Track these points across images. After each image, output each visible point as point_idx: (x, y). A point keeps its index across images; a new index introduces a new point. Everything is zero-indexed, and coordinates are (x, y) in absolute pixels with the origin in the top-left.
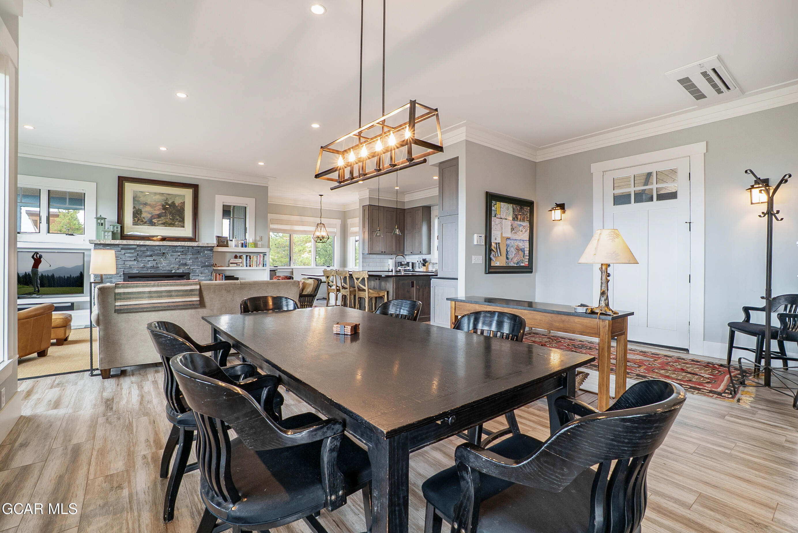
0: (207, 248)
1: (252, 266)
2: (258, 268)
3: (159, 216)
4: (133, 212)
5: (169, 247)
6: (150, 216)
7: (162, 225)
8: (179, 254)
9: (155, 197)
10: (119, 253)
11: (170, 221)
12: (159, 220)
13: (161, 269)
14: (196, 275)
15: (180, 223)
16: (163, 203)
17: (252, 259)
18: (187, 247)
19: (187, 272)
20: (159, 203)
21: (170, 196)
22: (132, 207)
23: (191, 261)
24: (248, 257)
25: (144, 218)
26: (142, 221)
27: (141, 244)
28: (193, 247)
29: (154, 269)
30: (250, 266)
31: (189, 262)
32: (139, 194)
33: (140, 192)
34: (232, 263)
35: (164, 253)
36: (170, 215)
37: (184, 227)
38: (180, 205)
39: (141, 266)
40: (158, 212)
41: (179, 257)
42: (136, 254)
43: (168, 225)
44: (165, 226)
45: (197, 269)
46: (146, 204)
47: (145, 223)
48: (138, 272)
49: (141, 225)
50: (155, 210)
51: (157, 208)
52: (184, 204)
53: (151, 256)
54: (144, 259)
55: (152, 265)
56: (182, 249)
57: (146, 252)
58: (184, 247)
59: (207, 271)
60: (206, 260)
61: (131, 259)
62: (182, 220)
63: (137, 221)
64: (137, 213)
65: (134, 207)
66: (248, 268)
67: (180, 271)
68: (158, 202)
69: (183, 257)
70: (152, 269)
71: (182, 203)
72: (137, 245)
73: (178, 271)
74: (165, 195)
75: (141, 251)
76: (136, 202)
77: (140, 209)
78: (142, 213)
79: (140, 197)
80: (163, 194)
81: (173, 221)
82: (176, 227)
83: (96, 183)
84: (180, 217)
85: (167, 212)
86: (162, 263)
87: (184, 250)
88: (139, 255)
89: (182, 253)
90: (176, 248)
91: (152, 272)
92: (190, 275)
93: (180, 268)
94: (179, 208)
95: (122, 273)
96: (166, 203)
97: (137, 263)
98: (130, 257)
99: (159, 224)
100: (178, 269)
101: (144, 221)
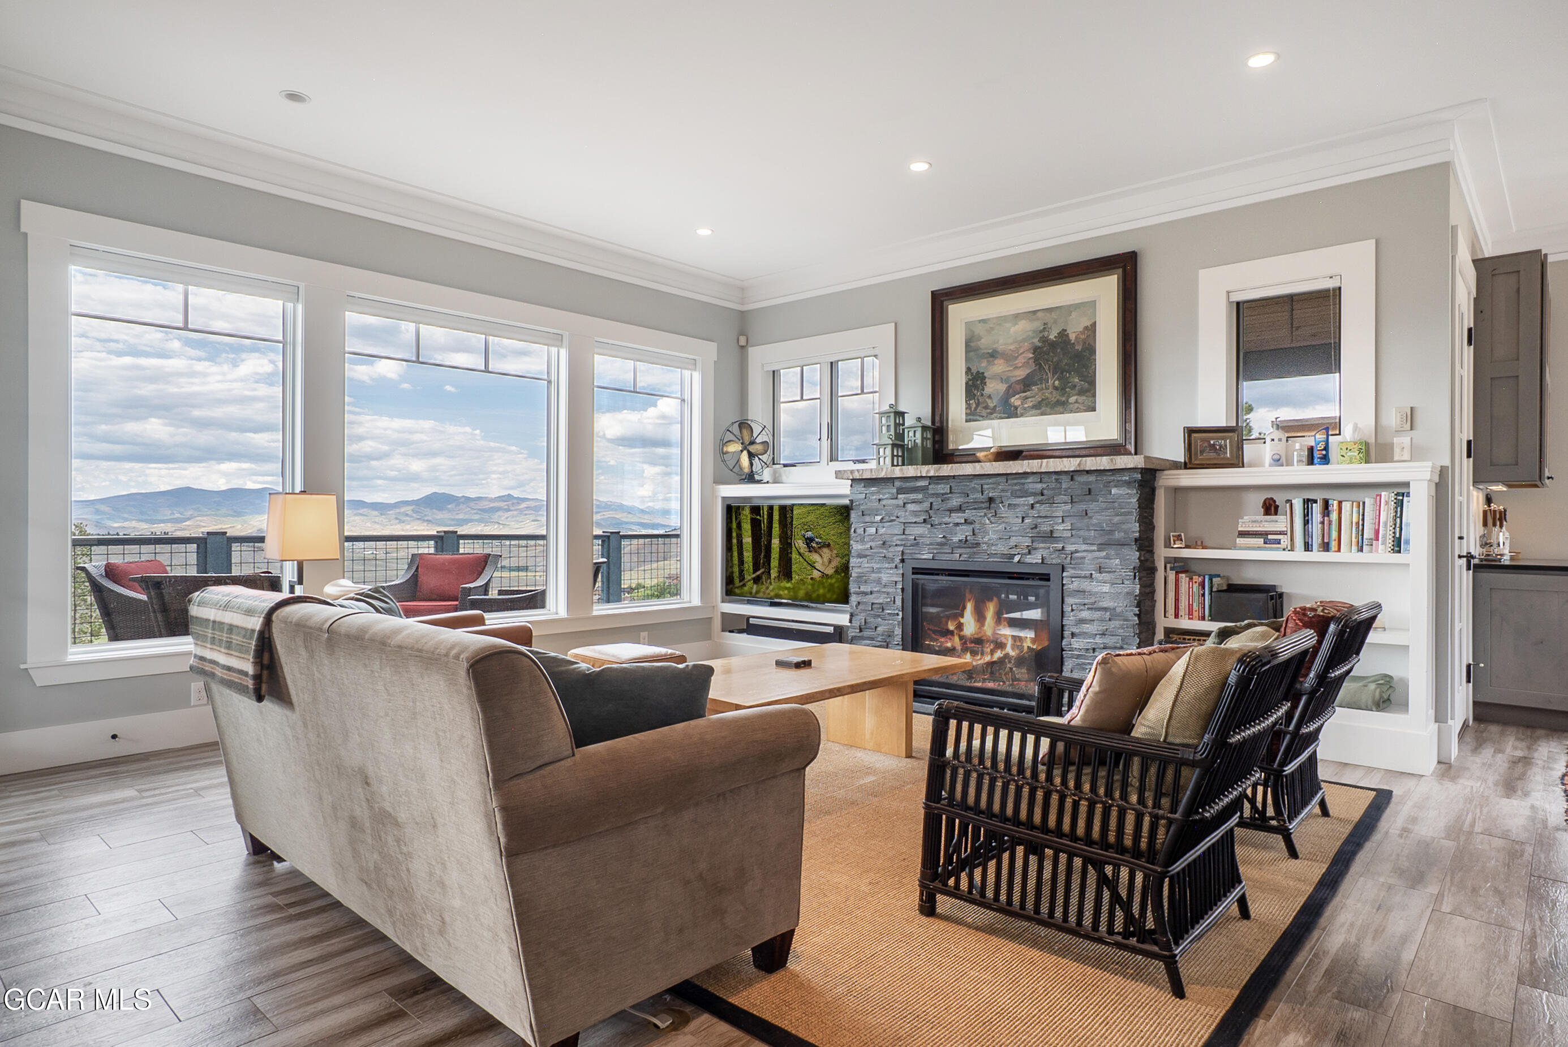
0: (1118, 477)
1: (1334, 545)
2: (1365, 557)
3: (1026, 384)
4: (967, 384)
5: (1003, 479)
6: (1002, 387)
7: (1034, 412)
8: (1031, 500)
9: (1017, 326)
10: (894, 502)
11: (1055, 396)
12: (1027, 398)
13: (986, 551)
14: (1084, 573)
15: (1081, 399)
16: (1036, 340)
17: (1334, 516)
18: (1054, 477)
19: (1054, 562)
20: (1026, 345)
21: (1054, 315)
22: (964, 370)
23: (1067, 525)
24: (1317, 509)
25: (990, 397)
27: (932, 474)
28: (1072, 475)
29: (968, 550)
30: (1326, 547)
31: (1062, 528)
32: (979, 330)
33: (980, 321)
34: (1243, 534)
35: (991, 500)
36: (1054, 374)
37: (1093, 409)
38: (1083, 337)
39: (939, 540)
40: (1021, 374)
41: (1034, 513)
42: (927, 505)
43: (1048, 410)
44: (1042, 414)
46: (993, 355)
47: (994, 410)
49: (984, 418)
50: (1016, 368)
51: (1021, 360)
52: (1094, 332)
53: (960, 509)
54: (946, 519)
55: (963, 537)
56: (1039, 486)
57: (948, 499)
58: (1046, 478)
59: (1117, 561)
60: (1116, 519)
61: (918, 520)
62: (1089, 388)
63: (976, 409)
64: (975, 383)
65: (968, 370)
66: (1316, 555)
67: (1035, 558)
68: (1024, 340)
69: (1043, 509)
70: (963, 551)
71: (1086, 328)
72: (930, 477)
73: (1029, 559)
74: (1040, 314)
75: (937, 495)
76: (972, 354)
77: (981, 371)
78: (985, 384)
79: (980, 338)
80: (1035, 312)
81: (1063, 395)
82: (1071, 412)
83: (893, 324)
84: (1083, 378)
85: (1046, 368)
86: (986, 533)
87: (1044, 486)
88: (935, 507)
89: (1040, 498)
90: (1023, 481)
91: (964, 557)
92: (1065, 574)
93: (1035, 549)
94: (1079, 347)
95: (897, 560)
96: (1044, 340)
97: (930, 532)
98: (915, 513)
99: (1025, 409)
100: (1029, 553)
101: (991, 405)
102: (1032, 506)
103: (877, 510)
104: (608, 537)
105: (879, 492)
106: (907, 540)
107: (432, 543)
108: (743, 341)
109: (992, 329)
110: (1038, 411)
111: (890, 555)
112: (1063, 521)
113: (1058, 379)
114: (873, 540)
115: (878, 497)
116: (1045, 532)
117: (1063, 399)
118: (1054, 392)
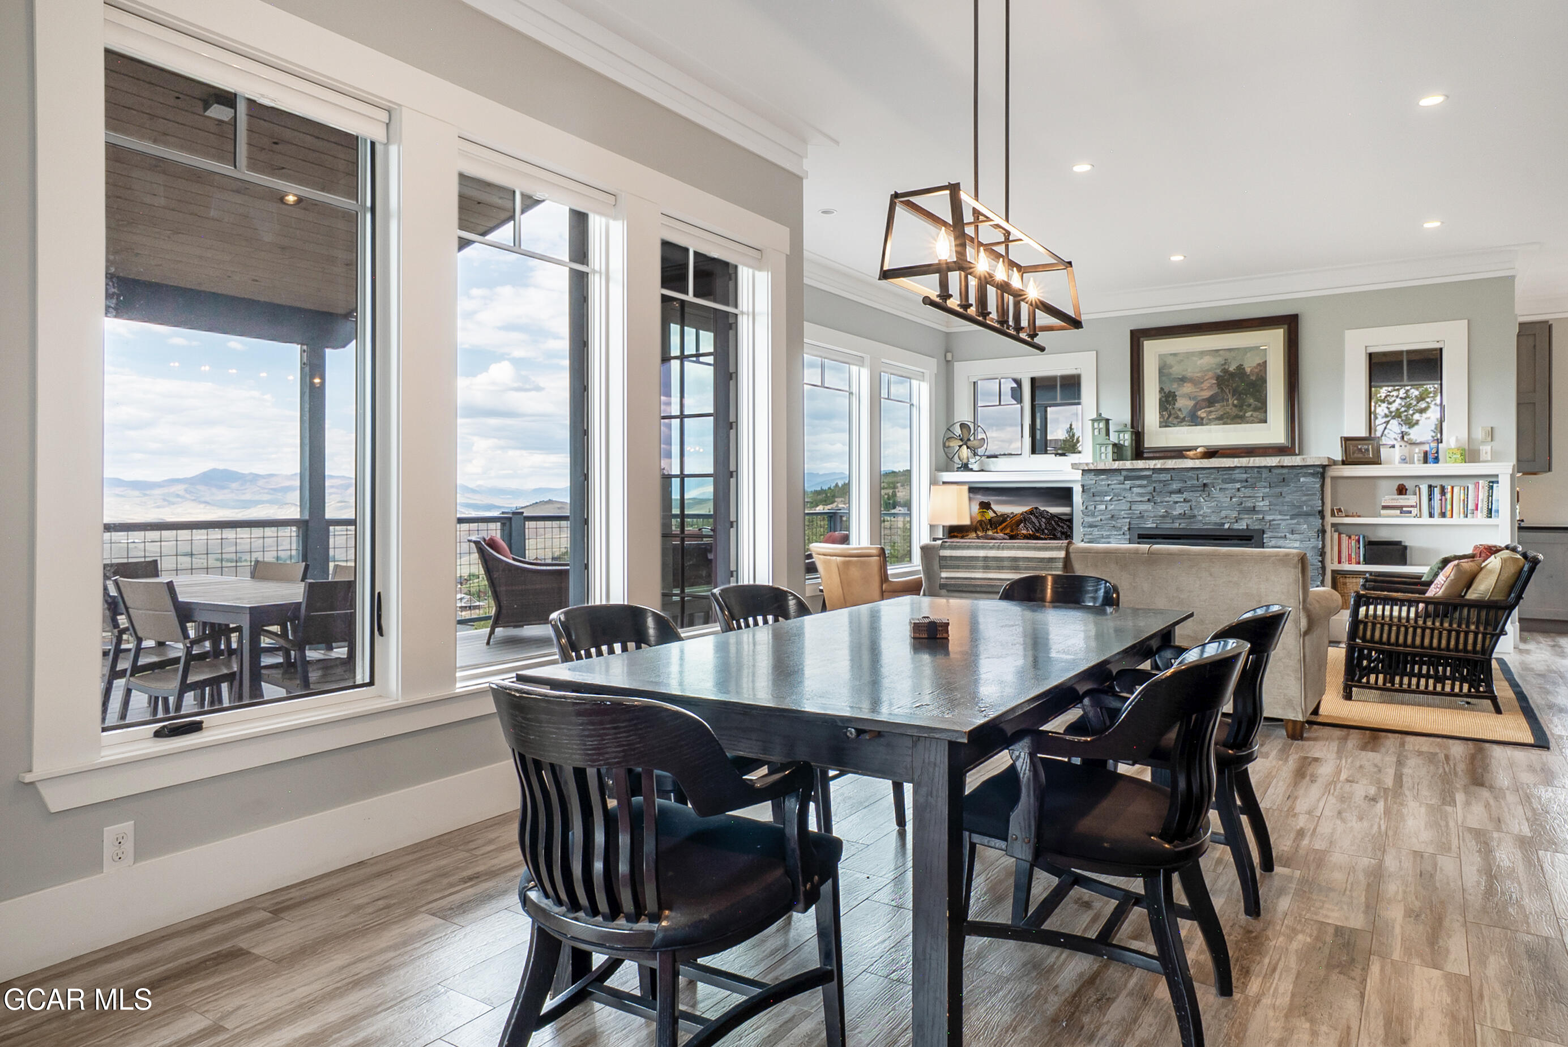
0: (1305, 470)
1: (1448, 514)
2: (1469, 521)
3: (1211, 402)
4: (1160, 400)
5: (1215, 471)
6: (1192, 403)
7: (1217, 422)
8: (1238, 485)
9: (1202, 360)
10: (1121, 486)
11: (1235, 411)
12: (1211, 412)
13: (1201, 521)
14: (1280, 535)
15: (1255, 414)
16: (1218, 371)
17: (1449, 496)
18: (1256, 470)
19: (1256, 527)
20: (1210, 374)
21: (1233, 354)
22: (1158, 390)
23: (1267, 503)
24: (1437, 491)
25: (1180, 410)
26: (1177, 417)
27: (1159, 466)
28: (1270, 468)
29: (1186, 521)
30: (1443, 515)
31: (1261, 504)
32: (1170, 361)
33: (1171, 354)
34: (1385, 507)
35: (1205, 485)
36: (1233, 395)
37: (1265, 422)
38: (1257, 371)
39: (1161, 514)
40: (1206, 394)
41: (1241, 494)
42: (1150, 489)
43: (1229, 421)
44: (1224, 424)
45: (1283, 521)
46: (1183, 380)
47: (1183, 420)
48: (1154, 525)
49: (1175, 425)
50: (1202, 390)
51: (1206, 385)
52: (1265, 367)
53: (1180, 491)
54: (1167, 499)
55: (1182, 512)
56: (1245, 476)
57: (1169, 484)
58: (1249, 471)
59: (1305, 526)
60: (1304, 498)
61: (1142, 499)
62: (1262, 407)
63: (1168, 418)
64: (1167, 400)
65: (1161, 390)
66: (1437, 520)
67: (1242, 525)
68: (1208, 370)
69: (1248, 492)
70: (1182, 521)
71: (1259, 364)
72: (1153, 469)
73: (1236, 526)
74: (1221, 352)
75: (1160, 481)
76: (1164, 378)
77: (1173, 391)
78: (1176, 400)
79: (1171, 367)
80: (1217, 351)
81: (1241, 411)
82: (1248, 423)
83: (1096, 352)
84: (1257, 400)
85: (1227, 391)
86: (1202, 508)
87: (1249, 476)
88: (1157, 489)
89: (1246, 484)
90: (1231, 472)
91: (1183, 526)
92: (1265, 536)
93: (1241, 519)
94: (1253, 378)
95: (1126, 528)
96: (1225, 371)
97: (1153, 508)
98: (1141, 495)
99: (1210, 420)
100: (1237, 522)
101: (1182, 416)
102: (1239, 490)
103: (1106, 492)
105: (1107, 479)
106: (1134, 514)
108: (949, 356)
109: (1182, 360)
110: (1221, 422)
111: (1119, 525)
112: (1263, 500)
113: (1237, 399)
114: (1103, 514)
115: (1107, 483)
116: (1249, 507)
117: (1241, 414)
118: (1234, 409)
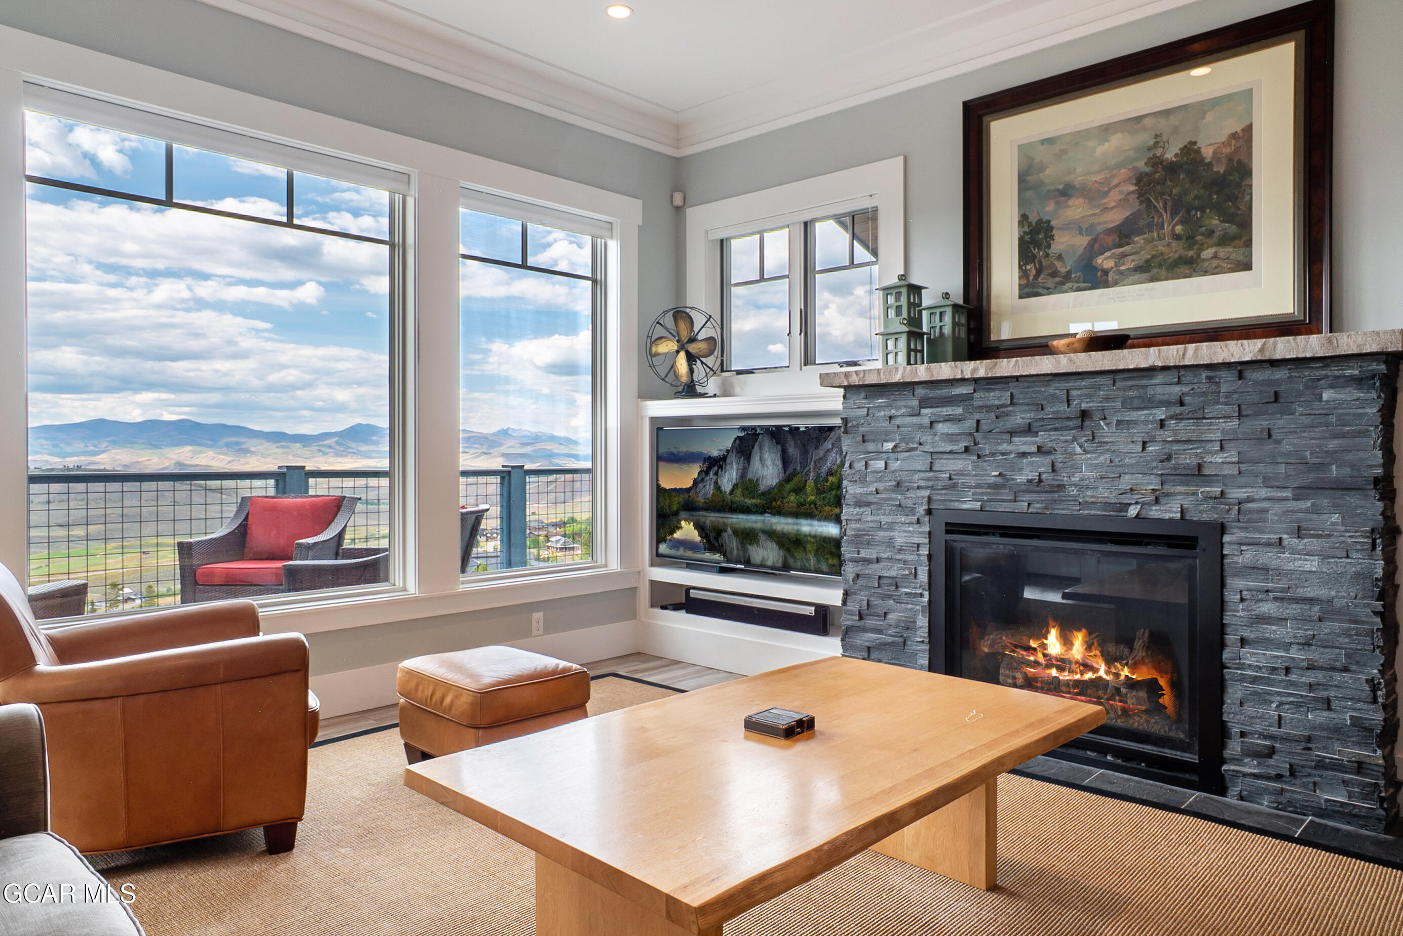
0: (1334, 371)
3: (1124, 234)
4: (1021, 240)
5: (1106, 380)
6: (1081, 242)
7: (1137, 276)
8: (1161, 414)
9: (1107, 145)
10: (915, 420)
11: (1177, 250)
12: (1125, 255)
13: (1075, 499)
14: (1265, 537)
15: (1224, 251)
16: (1141, 165)
18: (1204, 374)
19: (1205, 517)
20: (1124, 172)
21: (1173, 120)
22: (1016, 219)
23: (1232, 455)
25: (1060, 257)
26: (1054, 274)
27: (981, 373)
28: (1240, 368)
29: (1044, 496)
31: (1219, 460)
32: (1041, 155)
33: (1043, 142)
35: (1084, 415)
36: (1173, 214)
37: (1248, 266)
38: (1226, 150)
39: (992, 480)
40: (1115, 218)
41: (1167, 435)
42: (970, 424)
43: (1163, 272)
44: (1153, 279)
45: (1273, 503)
46: (1066, 192)
47: (1067, 277)
48: (977, 505)
49: (1049, 291)
50: (1106, 209)
51: (1115, 196)
52: (1249, 140)
53: (1029, 430)
54: (1005, 447)
55: (1034, 475)
56: (1177, 390)
57: (1007, 414)
58: (1188, 377)
59: (1338, 518)
61: (955, 448)
62: (1240, 232)
63: (1036, 277)
64: (1035, 239)
65: (1024, 219)
67: (1169, 511)
68: (1119, 165)
69: (1184, 429)
70: (1034, 497)
71: (1234, 136)
72: (976, 381)
73: (1155, 512)
74: (1147, 122)
75: (988, 408)
76: (1029, 194)
77: (1045, 218)
78: (1052, 237)
79: (1042, 169)
80: (1139, 119)
81: (1190, 248)
82: (1205, 273)
83: (902, 158)
84: (1228, 218)
85: (1160, 206)
86: (1077, 468)
87: (1186, 389)
88: (984, 427)
89: (1178, 410)
90: (1144, 382)
91: (1036, 507)
92: (1226, 538)
93: (1168, 495)
94: (1220, 169)
95: (921, 510)
96: (1156, 162)
97: (975, 467)
98: (950, 438)
99: (1122, 273)
100: (1157, 501)
101: (1063, 270)
102: (1162, 424)
103: (887, 433)
104: (509, 473)
105: (889, 406)
106: (937, 479)
107: (272, 482)
108: (678, 200)
109: (1064, 152)
110: (1145, 276)
111: (909, 503)
112: (1222, 448)
113: (1182, 222)
114: (880, 480)
115: (888, 413)
116: (1188, 466)
117: (1191, 253)
118: (1174, 243)
